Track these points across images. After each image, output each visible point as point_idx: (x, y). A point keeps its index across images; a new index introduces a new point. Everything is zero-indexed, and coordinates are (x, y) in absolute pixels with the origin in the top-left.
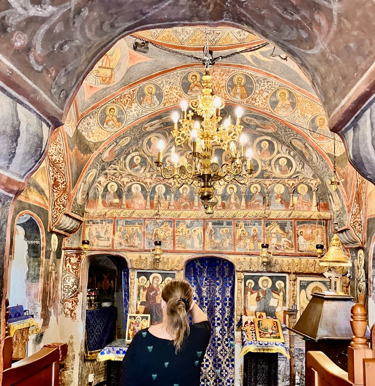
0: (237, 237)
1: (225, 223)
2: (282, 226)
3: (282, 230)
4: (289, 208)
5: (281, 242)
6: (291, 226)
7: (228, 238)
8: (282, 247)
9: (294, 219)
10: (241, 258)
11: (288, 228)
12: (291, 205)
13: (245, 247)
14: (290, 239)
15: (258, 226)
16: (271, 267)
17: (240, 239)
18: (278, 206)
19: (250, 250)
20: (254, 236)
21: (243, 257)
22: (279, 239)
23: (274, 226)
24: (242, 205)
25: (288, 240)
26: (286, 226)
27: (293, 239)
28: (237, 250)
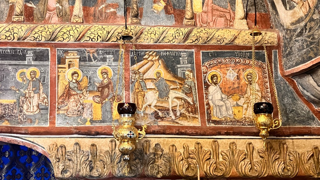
0: (60, 90)
1: (30, 56)
2: (170, 63)
3: (169, 72)
4: (185, 21)
5: (167, 101)
6: (191, 62)
7: (37, 91)
8: (171, 114)
9: (196, 46)
10: (69, 142)
11: (184, 68)
12: (188, 14)
13: (80, 113)
14: (189, 92)
15: (113, 64)
16: (145, 164)
17: (68, 94)
18: (158, 17)
19: (92, 121)
20: (102, 87)
21: (73, 141)
22: (163, 94)
23: (150, 63)
24: (74, 13)
25: (184, 96)
26: (179, 63)
27: (195, 92)
28: (59, 123)
